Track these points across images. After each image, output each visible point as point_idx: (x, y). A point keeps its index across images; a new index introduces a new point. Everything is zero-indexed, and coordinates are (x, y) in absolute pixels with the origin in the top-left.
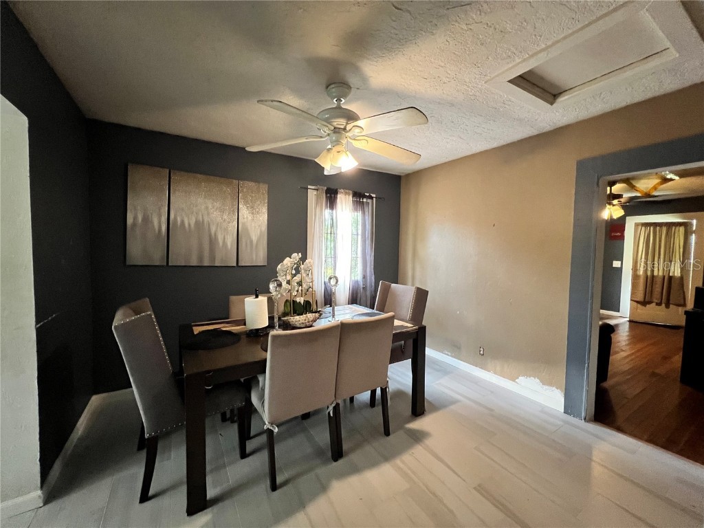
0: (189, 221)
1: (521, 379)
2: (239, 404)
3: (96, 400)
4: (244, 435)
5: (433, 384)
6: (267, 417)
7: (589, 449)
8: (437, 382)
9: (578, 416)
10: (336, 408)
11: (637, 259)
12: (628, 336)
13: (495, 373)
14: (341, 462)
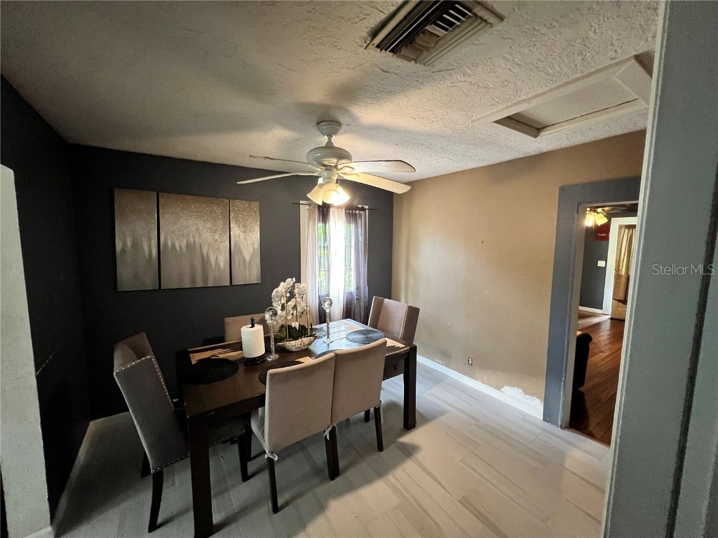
0: (181, 244)
1: (506, 389)
2: (240, 432)
3: (93, 426)
4: (245, 457)
5: (425, 395)
6: (267, 446)
7: (562, 455)
8: (429, 392)
9: (554, 423)
10: (332, 433)
11: (619, 260)
12: (609, 335)
13: (482, 382)
14: (338, 480)
